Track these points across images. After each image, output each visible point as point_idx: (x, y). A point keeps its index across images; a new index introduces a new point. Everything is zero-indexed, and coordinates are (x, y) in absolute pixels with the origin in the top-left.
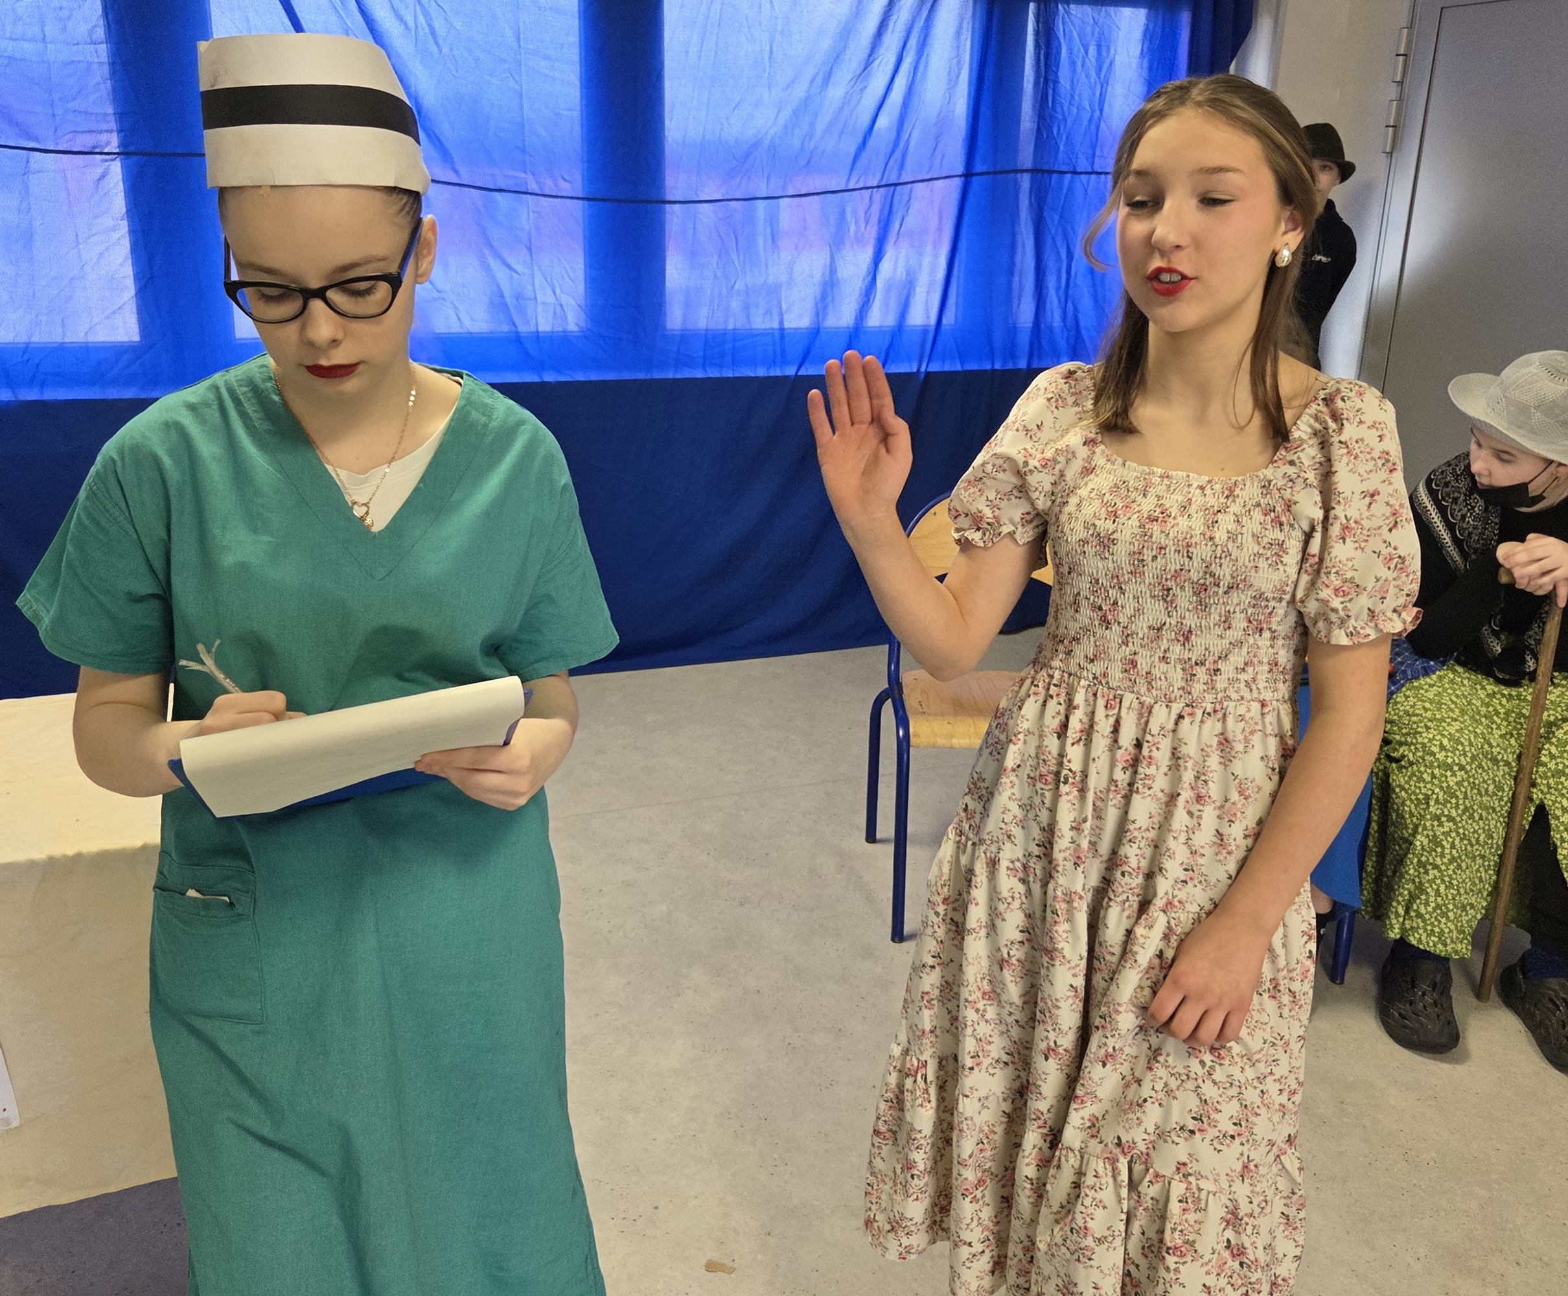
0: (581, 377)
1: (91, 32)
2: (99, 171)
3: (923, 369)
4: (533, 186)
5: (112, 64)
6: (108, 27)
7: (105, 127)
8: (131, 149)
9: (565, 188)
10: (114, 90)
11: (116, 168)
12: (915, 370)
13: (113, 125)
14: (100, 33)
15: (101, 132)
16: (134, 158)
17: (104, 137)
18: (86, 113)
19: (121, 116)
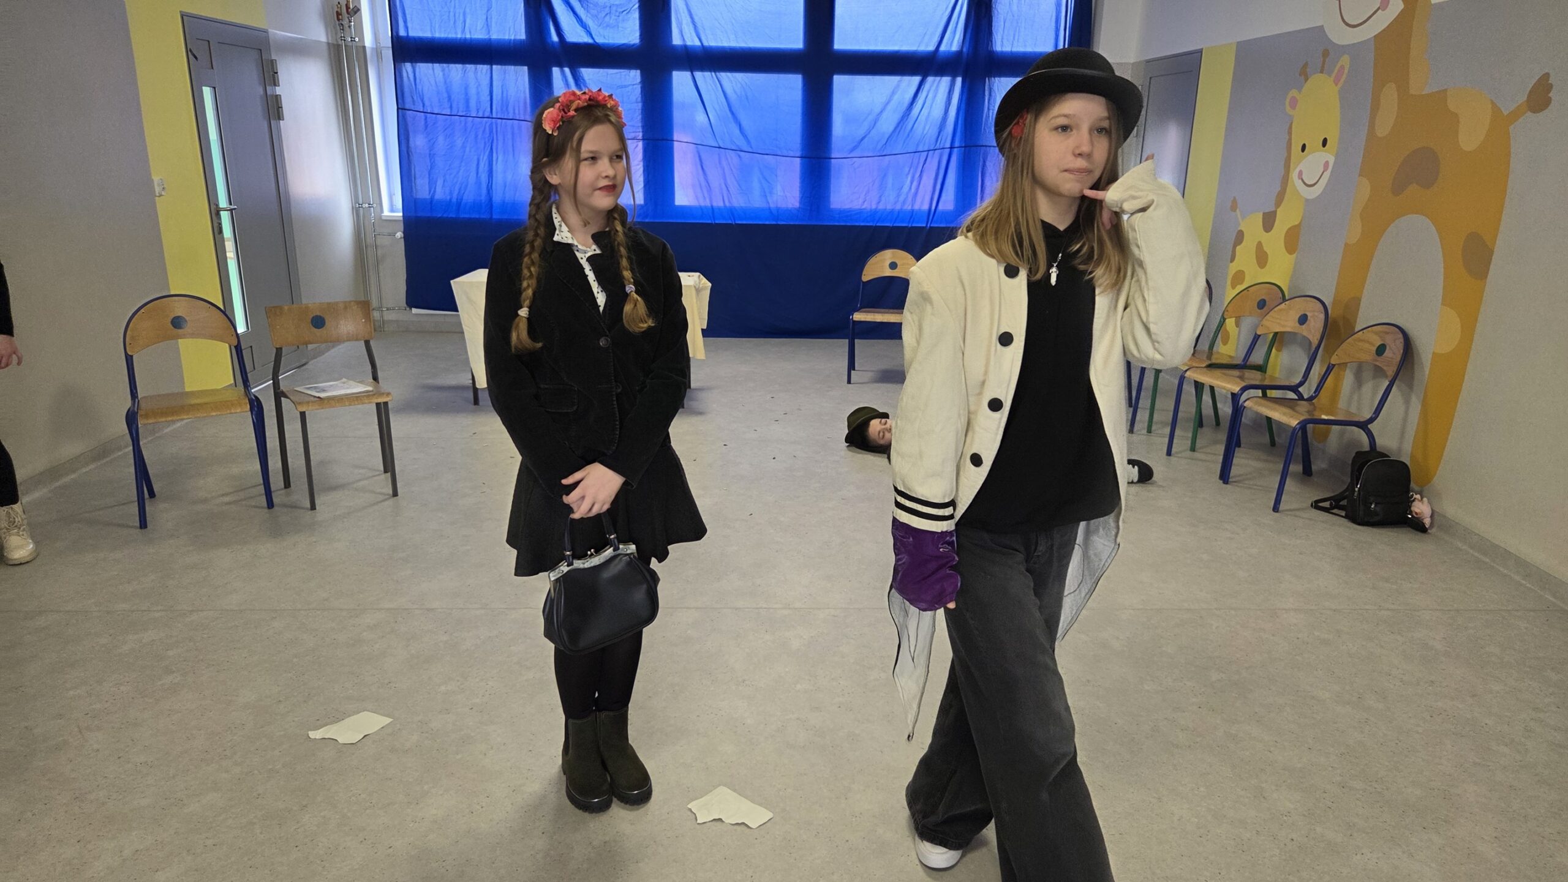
0: (792, 223)
1: (637, 99)
2: (635, 145)
3: (928, 226)
4: (779, 153)
5: (642, 109)
6: (642, 97)
7: (638, 130)
8: (645, 138)
9: (792, 154)
10: (642, 119)
11: (640, 144)
12: (924, 225)
13: (641, 130)
14: (639, 99)
15: (636, 132)
16: (646, 141)
17: (637, 134)
18: (634, 126)
19: (643, 127)
